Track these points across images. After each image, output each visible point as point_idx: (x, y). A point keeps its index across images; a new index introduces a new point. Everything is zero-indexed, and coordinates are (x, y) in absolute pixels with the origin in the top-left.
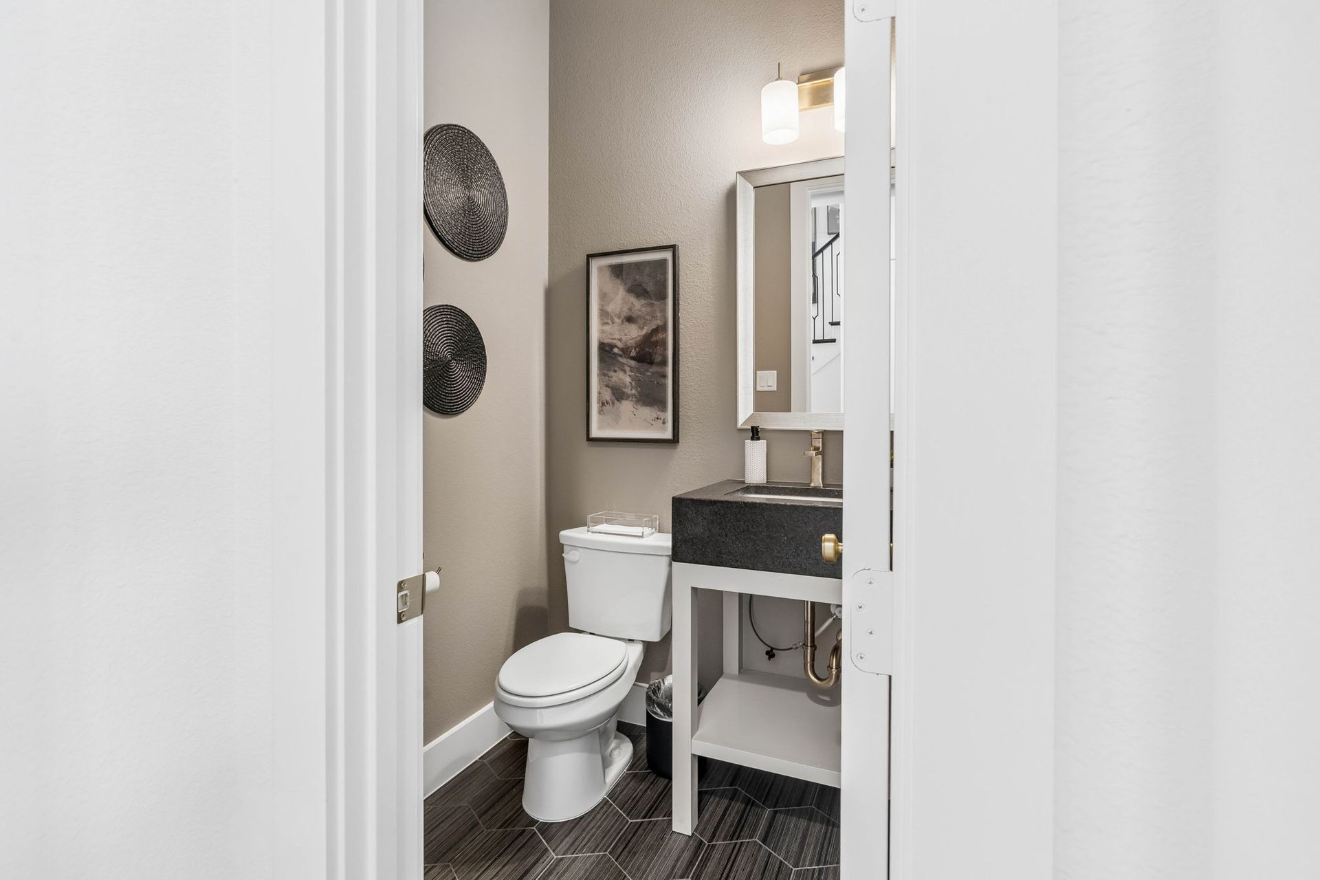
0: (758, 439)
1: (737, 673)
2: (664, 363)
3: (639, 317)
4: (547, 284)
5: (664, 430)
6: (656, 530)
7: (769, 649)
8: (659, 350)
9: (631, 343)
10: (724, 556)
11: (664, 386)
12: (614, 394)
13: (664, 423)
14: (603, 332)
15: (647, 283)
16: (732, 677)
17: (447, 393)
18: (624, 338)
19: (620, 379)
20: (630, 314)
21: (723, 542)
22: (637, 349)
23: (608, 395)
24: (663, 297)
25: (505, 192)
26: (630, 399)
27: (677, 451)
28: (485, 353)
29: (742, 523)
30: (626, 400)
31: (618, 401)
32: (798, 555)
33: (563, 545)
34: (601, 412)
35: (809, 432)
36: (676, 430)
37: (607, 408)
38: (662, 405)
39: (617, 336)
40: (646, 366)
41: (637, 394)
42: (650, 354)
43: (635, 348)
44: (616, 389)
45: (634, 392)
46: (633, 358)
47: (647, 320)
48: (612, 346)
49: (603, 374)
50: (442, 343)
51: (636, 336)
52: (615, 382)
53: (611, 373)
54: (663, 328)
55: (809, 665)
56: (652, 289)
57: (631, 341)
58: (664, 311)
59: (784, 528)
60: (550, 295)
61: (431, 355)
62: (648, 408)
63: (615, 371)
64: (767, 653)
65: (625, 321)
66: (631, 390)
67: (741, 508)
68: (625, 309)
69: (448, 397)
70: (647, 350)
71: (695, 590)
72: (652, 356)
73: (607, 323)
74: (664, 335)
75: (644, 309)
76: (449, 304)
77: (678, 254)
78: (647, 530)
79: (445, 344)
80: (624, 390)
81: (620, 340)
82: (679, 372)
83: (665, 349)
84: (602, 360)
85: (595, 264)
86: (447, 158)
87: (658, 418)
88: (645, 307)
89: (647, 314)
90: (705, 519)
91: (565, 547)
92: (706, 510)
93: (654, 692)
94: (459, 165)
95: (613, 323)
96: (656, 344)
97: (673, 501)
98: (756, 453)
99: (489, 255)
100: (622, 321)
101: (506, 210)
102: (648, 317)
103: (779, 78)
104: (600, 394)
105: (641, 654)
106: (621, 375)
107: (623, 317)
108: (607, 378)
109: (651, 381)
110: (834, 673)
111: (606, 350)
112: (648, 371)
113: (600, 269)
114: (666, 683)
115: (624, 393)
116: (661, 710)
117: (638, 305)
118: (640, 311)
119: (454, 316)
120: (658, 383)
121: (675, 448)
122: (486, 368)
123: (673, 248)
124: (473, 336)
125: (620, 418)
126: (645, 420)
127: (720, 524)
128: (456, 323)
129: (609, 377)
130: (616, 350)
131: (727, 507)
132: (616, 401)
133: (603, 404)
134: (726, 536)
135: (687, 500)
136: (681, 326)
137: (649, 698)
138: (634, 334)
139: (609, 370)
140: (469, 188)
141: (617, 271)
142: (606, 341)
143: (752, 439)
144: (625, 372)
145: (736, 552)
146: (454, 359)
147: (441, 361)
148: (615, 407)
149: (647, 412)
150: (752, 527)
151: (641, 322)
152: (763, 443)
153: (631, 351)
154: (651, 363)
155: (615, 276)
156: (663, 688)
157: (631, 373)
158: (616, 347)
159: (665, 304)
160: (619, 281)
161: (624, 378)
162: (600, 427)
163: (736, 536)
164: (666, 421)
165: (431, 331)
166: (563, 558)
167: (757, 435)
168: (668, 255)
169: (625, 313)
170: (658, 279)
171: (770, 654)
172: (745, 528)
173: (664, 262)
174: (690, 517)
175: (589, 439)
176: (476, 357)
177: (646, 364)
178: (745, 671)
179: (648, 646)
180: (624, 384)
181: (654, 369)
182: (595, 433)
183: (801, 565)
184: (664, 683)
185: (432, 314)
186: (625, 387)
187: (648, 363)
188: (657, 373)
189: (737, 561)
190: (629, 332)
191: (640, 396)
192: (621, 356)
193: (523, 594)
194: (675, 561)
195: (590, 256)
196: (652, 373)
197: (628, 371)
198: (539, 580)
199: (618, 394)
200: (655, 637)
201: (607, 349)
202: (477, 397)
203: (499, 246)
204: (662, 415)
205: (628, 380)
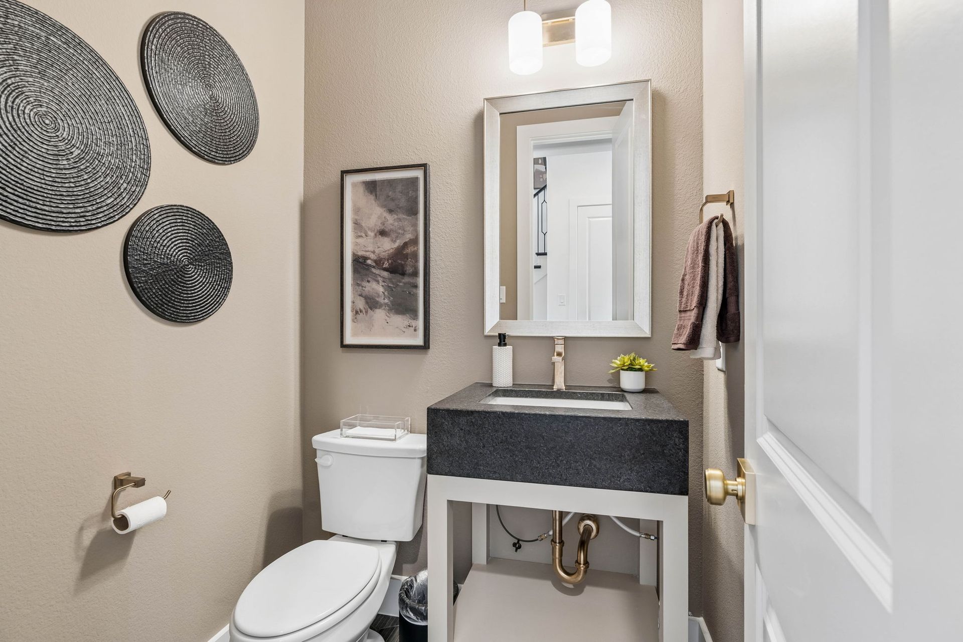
0: (505, 345)
1: (486, 563)
2: (415, 274)
3: (391, 230)
4: (302, 198)
5: (416, 336)
6: (408, 431)
7: (516, 541)
8: (410, 261)
9: (384, 255)
10: (482, 468)
11: (415, 296)
12: (367, 303)
13: (415, 330)
14: (357, 244)
15: (399, 199)
16: (481, 568)
17: (183, 300)
18: (377, 251)
19: (373, 289)
20: (383, 227)
21: (481, 453)
22: (390, 261)
23: (361, 304)
24: (413, 212)
25: (256, 100)
26: (384, 307)
27: (428, 356)
28: (231, 259)
29: (500, 433)
30: (379, 308)
31: (371, 309)
32: (558, 466)
33: (316, 449)
34: (355, 320)
35: (552, 338)
36: (427, 337)
37: (361, 316)
38: (413, 313)
39: (371, 249)
40: (398, 277)
41: (389, 303)
42: (403, 266)
43: (388, 260)
44: (370, 299)
45: (386, 301)
46: (385, 270)
47: (399, 233)
48: (366, 258)
49: (356, 284)
50: (175, 245)
51: (389, 248)
52: (369, 291)
53: (365, 284)
54: (415, 241)
55: (557, 560)
56: (405, 204)
57: (384, 254)
58: (415, 225)
59: (543, 438)
60: (305, 209)
61: (161, 258)
62: (400, 316)
63: (368, 281)
64: (514, 545)
65: (378, 234)
66: (384, 299)
67: (499, 418)
68: (379, 224)
69: (183, 303)
70: (400, 262)
71: (450, 503)
72: (404, 268)
73: (362, 236)
74: (416, 248)
75: (396, 224)
76: (185, 205)
77: (429, 172)
78: (400, 432)
79: (180, 247)
80: (377, 299)
81: (374, 252)
82: (429, 283)
83: (417, 260)
84: (356, 270)
85: (350, 180)
86: (182, 48)
87: (409, 326)
88: (398, 222)
89: (400, 228)
90: (462, 429)
91: (318, 452)
92: (463, 420)
93: (407, 593)
94: (199, 59)
95: (366, 236)
96: (406, 257)
97: (428, 412)
98: (503, 358)
99: (236, 161)
100: (376, 235)
101: (257, 118)
102: (400, 231)
103: (525, 10)
104: (354, 303)
105: (394, 556)
106: (374, 285)
107: (376, 231)
108: (361, 287)
109: (403, 291)
110: (582, 568)
111: (360, 263)
112: (400, 282)
113: (354, 185)
114: (418, 581)
115: (377, 302)
116: (415, 614)
117: (391, 220)
118: (392, 225)
119: (191, 218)
120: (410, 293)
121: (426, 354)
122: (232, 275)
123: (424, 166)
124: (216, 241)
125: (373, 325)
126: (397, 328)
127: (478, 434)
128: (195, 226)
129: (362, 287)
130: (369, 262)
131: (484, 418)
132: (369, 309)
133: (357, 312)
134: (484, 447)
135: (443, 410)
136: (432, 240)
137: (402, 601)
138: (387, 246)
139: (363, 281)
140: (209, 86)
141: (371, 187)
142: (360, 253)
143: (500, 345)
144: (378, 282)
145: (494, 464)
146: (191, 264)
147: (174, 265)
148: (368, 315)
149: (400, 320)
150: (511, 438)
151: (394, 235)
152: (509, 348)
153: (383, 263)
154: (403, 274)
155: (368, 192)
156: (415, 585)
157: (383, 284)
158: (369, 258)
159: (417, 219)
160: (372, 197)
161: (377, 288)
162: (355, 334)
163: (494, 447)
164: (417, 328)
165: (161, 231)
166: (316, 463)
167: (504, 341)
168: (419, 174)
169: (379, 227)
170: (410, 195)
171: (517, 546)
172: (504, 438)
173: (415, 180)
174: (446, 428)
175: (343, 346)
176: (219, 263)
177: (398, 275)
178: (494, 562)
179: (400, 546)
180: (377, 293)
181: (406, 279)
182: (349, 340)
183: (561, 475)
184: (416, 580)
185: (162, 213)
186: (379, 296)
187: (400, 274)
188: (409, 283)
189: (495, 472)
190: (382, 245)
191: (393, 305)
192: (374, 267)
193: (275, 498)
194: (431, 474)
195: (344, 173)
196: (405, 284)
197: (381, 282)
198: (293, 481)
199: (372, 303)
200: (408, 537)
201: (361, 260)
202: (220, 304)
203: (248, 153)
204: (413, 323)
205: (381, 289)
